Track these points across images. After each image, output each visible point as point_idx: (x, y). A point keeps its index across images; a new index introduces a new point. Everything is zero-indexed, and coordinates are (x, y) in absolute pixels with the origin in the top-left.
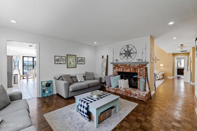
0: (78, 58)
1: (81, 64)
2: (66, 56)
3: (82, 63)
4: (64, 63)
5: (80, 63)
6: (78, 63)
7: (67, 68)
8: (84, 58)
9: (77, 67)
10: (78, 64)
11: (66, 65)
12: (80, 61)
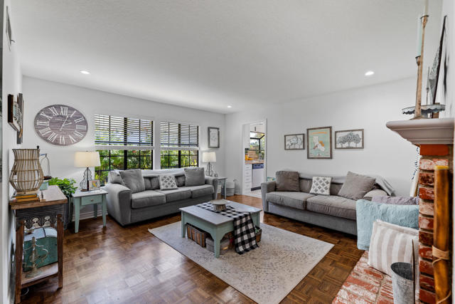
0: (336, 132)
1: (349, 148)
2: (305, 133)
3: (353, 144)
4: (302, 147)
5: (346, 145)
6: (339, 146)
7: (308, 158)
8: (362, 130)
9: (334, 156)
10: (336, 148)
11: (305, 151)
12: (344, 140)
